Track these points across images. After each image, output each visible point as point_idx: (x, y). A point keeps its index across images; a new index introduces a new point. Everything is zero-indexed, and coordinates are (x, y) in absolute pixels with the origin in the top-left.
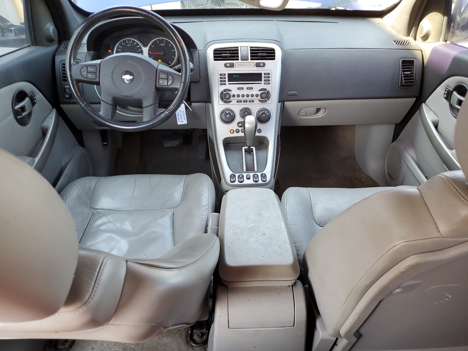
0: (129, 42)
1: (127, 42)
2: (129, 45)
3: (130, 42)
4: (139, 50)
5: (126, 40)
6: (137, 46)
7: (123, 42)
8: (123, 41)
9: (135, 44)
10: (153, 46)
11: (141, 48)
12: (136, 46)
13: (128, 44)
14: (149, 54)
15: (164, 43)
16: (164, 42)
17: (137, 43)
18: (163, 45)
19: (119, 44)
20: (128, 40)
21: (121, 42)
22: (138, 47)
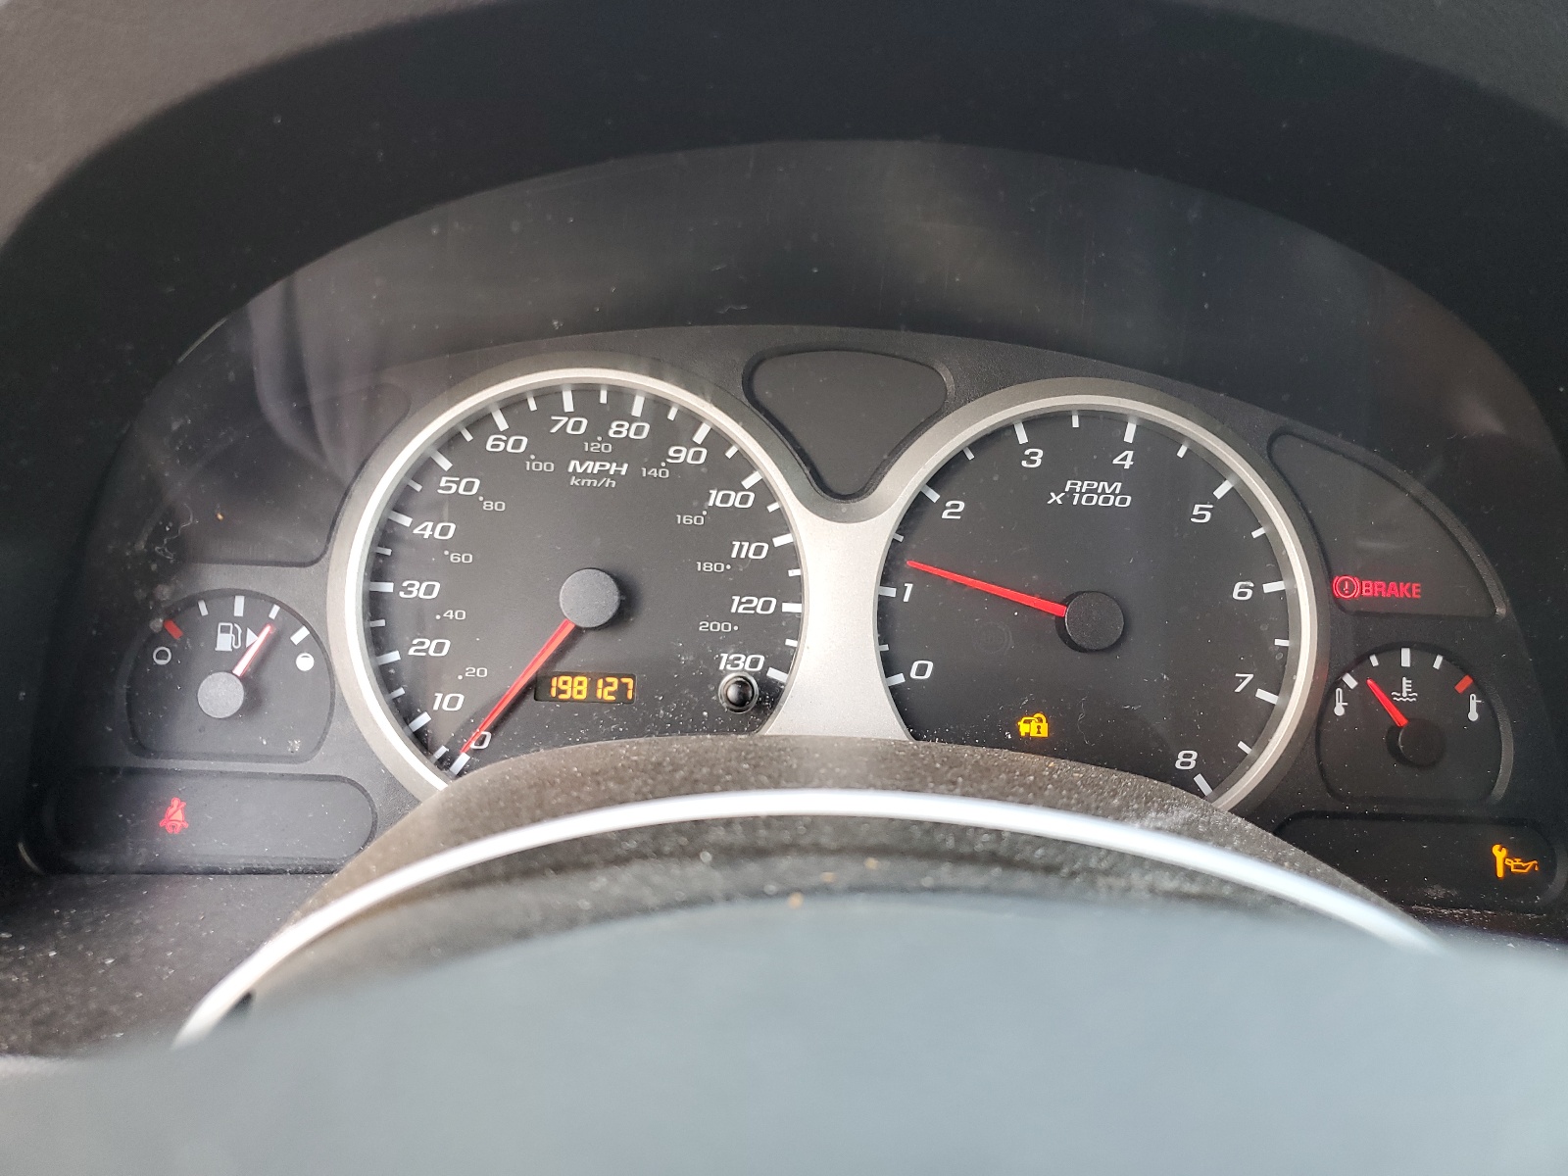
0: (598, 429)
1: (569, 423)
2: (593, 467)
3: (620, 429)
4: (745, 549)
5: (549, 396)
6: (715, 498)
7: (502, 423)
8: (512, 405)
9: (682, 455)
10: (954, 509)
11: (782, 523)
12: (690, 486)
13: (573, 447)
14: (886, 614)
15: (1113, 474)
16: (1126, 460)
17: (718, 440)
18: (1109, 495)
19: (450, 441)
20: (585, 393)
21: (480, 421)
22: (735, 499)
